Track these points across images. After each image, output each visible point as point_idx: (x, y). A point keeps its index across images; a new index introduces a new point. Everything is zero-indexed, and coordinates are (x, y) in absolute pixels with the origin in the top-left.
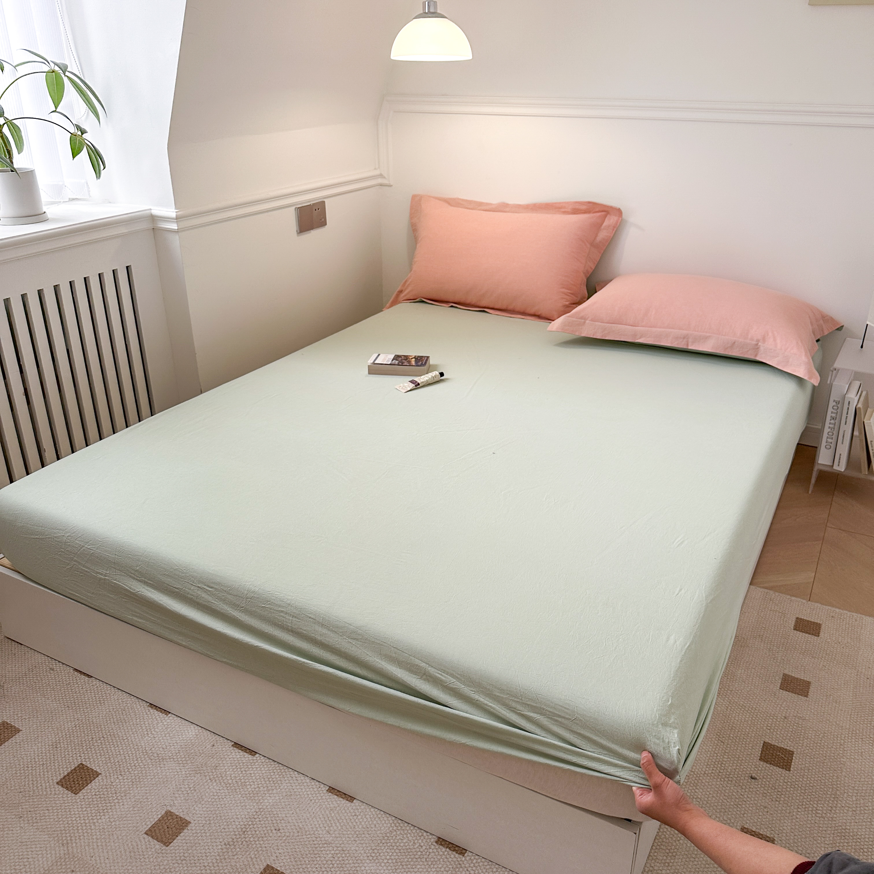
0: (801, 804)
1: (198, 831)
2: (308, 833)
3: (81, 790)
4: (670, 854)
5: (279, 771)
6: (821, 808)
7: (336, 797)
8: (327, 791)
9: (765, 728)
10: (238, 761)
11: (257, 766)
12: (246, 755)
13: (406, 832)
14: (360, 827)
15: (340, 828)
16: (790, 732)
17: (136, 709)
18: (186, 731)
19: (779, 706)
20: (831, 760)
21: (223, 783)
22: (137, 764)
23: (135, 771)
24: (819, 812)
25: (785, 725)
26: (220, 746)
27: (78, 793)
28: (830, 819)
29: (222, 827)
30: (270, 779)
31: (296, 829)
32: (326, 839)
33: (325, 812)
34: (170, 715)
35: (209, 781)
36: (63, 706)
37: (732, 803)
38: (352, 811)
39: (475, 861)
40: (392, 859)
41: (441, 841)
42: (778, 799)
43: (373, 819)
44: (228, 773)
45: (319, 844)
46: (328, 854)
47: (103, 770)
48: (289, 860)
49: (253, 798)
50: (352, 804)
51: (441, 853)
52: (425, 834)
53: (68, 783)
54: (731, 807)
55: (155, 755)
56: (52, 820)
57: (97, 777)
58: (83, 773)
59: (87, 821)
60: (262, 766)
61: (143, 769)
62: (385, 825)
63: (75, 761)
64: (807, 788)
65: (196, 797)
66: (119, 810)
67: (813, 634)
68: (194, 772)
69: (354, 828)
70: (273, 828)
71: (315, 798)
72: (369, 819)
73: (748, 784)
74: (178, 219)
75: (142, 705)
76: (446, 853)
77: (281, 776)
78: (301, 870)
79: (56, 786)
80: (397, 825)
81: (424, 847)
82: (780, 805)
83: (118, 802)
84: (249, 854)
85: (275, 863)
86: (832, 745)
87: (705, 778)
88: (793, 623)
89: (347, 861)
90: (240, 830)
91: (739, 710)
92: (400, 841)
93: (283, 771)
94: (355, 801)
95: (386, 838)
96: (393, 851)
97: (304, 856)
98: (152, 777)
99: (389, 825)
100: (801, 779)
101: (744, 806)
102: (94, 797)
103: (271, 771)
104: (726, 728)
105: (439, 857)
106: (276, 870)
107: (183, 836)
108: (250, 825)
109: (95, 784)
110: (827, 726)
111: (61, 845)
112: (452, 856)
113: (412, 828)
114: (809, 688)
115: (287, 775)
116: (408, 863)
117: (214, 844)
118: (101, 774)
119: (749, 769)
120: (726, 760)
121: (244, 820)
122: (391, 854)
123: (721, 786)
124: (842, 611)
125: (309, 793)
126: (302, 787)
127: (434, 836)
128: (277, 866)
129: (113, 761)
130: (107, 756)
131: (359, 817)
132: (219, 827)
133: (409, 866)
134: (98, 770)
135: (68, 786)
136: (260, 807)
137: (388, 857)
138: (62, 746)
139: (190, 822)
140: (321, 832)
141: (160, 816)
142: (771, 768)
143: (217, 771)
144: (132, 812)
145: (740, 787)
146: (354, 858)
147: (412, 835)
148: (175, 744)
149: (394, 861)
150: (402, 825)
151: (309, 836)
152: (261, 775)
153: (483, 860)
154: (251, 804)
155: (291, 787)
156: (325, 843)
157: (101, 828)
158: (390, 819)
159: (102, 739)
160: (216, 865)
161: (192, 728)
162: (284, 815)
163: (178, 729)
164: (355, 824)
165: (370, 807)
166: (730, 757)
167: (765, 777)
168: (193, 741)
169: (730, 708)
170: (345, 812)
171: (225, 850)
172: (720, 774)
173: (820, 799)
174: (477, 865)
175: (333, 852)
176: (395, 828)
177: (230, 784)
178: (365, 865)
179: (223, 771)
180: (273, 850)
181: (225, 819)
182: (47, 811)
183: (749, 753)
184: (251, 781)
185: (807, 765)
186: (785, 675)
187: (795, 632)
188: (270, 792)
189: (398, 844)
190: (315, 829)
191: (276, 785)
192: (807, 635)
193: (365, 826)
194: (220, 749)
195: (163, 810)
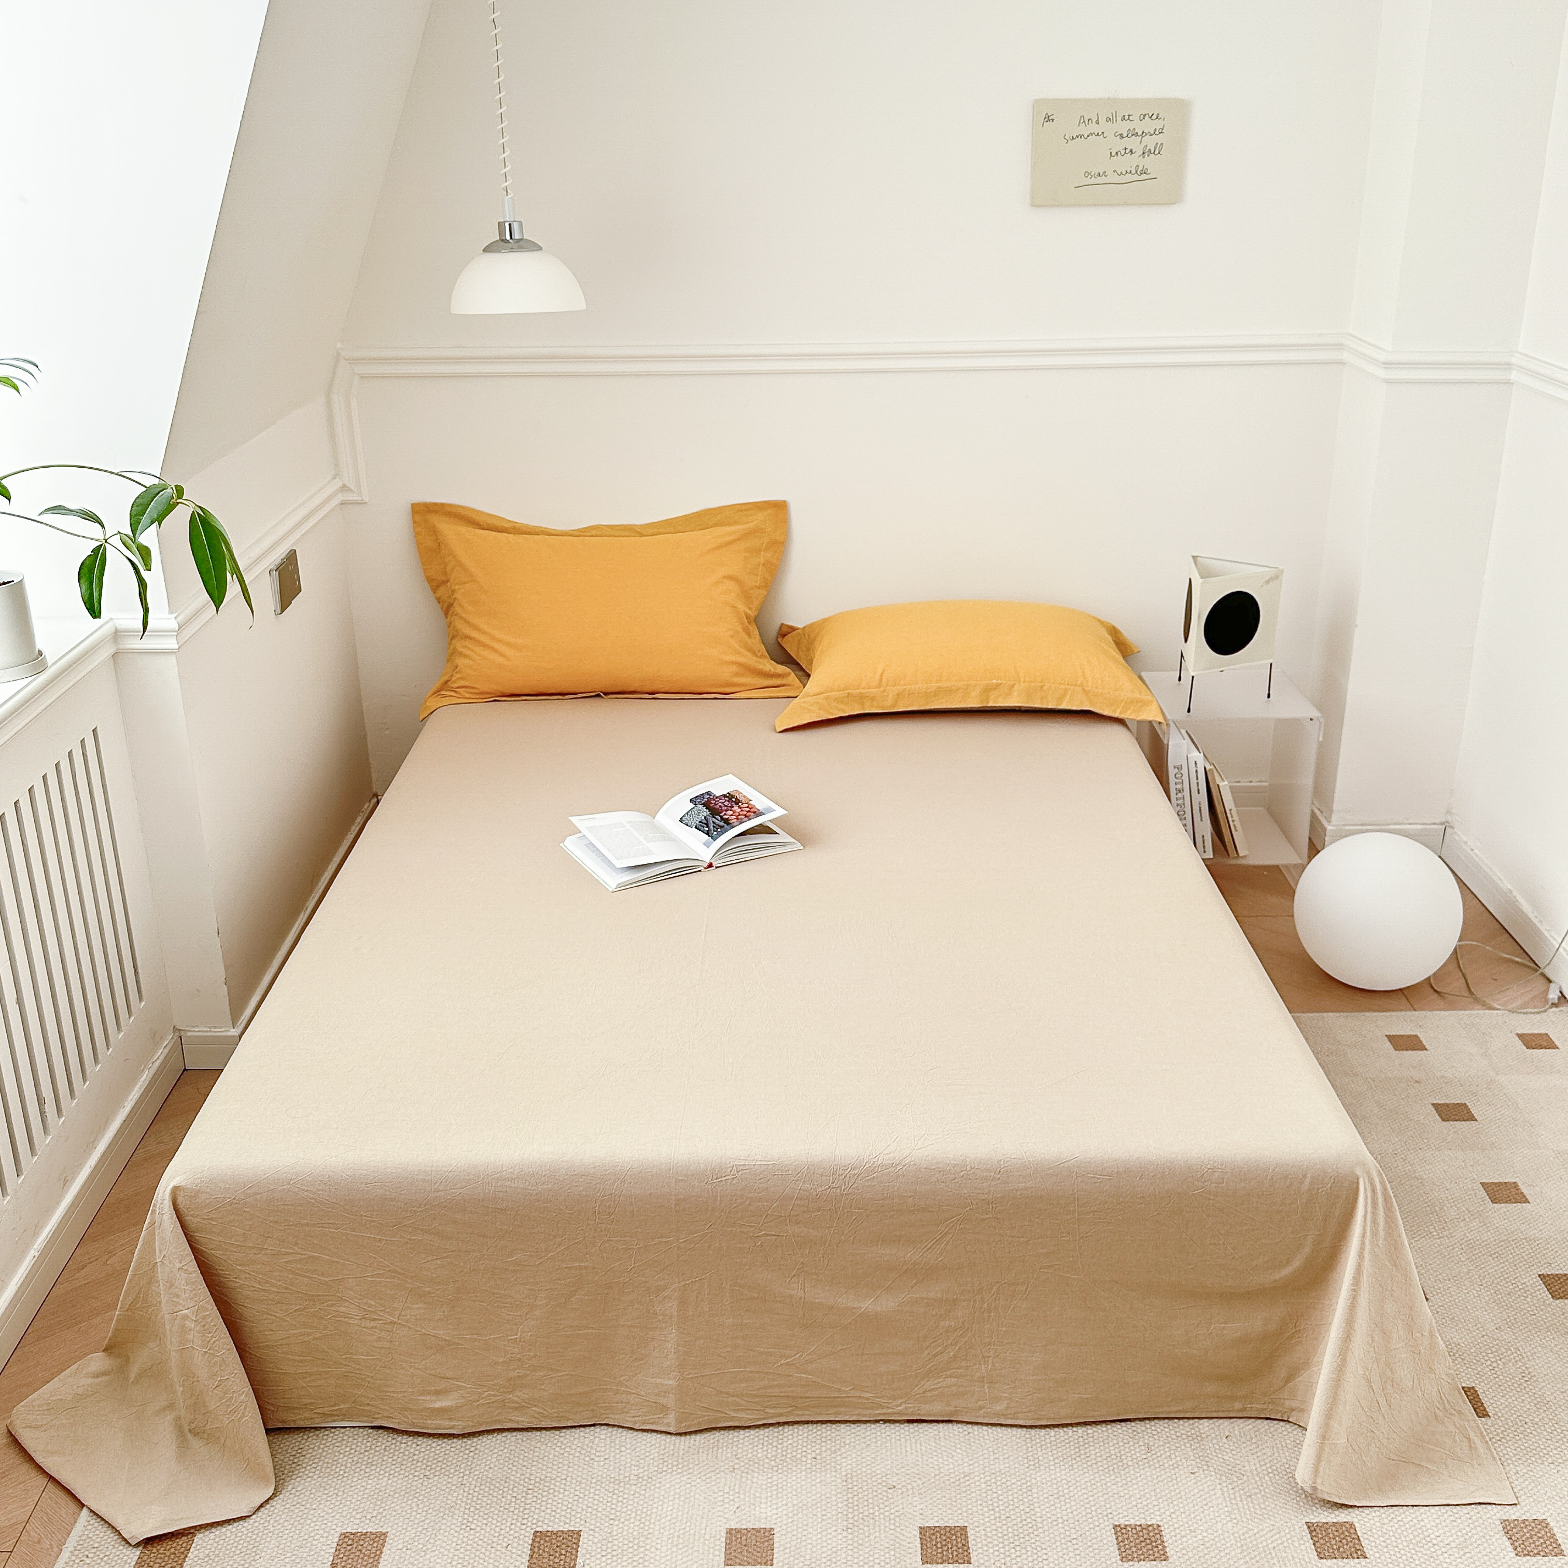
1: (794, 1533)
2: (932, 1475)
3: (574, 1560)
14: (987, 1442)
15: (965, 1454)
21: (766, 1470)
22: (620, 1498)
23: (626, 1507)
29: (817, 1516)
31: (914, 1478)
33: (930, 1445)
35: (744, 1475)
46: (979, 1485)
47: (577, 1525)
57: (580, 1536)
58: (554, 1540)
63: (523, 1532)
68: (712, 1474)
69: (982, 1446)
70: (885, 1489)
74: (180, 629)
83: (647, 1550)
84: (886, 1527)
85: (928, 1522)
89: (1007, 1483)
90: (844, 1509)
96: (1051, 1449)
97: (955, 1499)
98: (658, 1505)
107: (780, 1546)
108: (852, 1499)
109: (587, 1546)
116: (1080, 1453)
117: (828, 1538)
118: (580, 1530)
128: (931, 1523)
130: (564, 1508)
134: (571, 1528)
136: (844, 1473)
139: (772, 1529)
141: (723, 1540)
144: (680, 1551)
151: (937, 1477)
154: (829, 1475)
159: (528, 1492)
162: (883, 1470)
171: (850, 1537)
180: (910, 1511)
189: (1048, 1441)
190: (936, 1467)
195: (720, 1531)
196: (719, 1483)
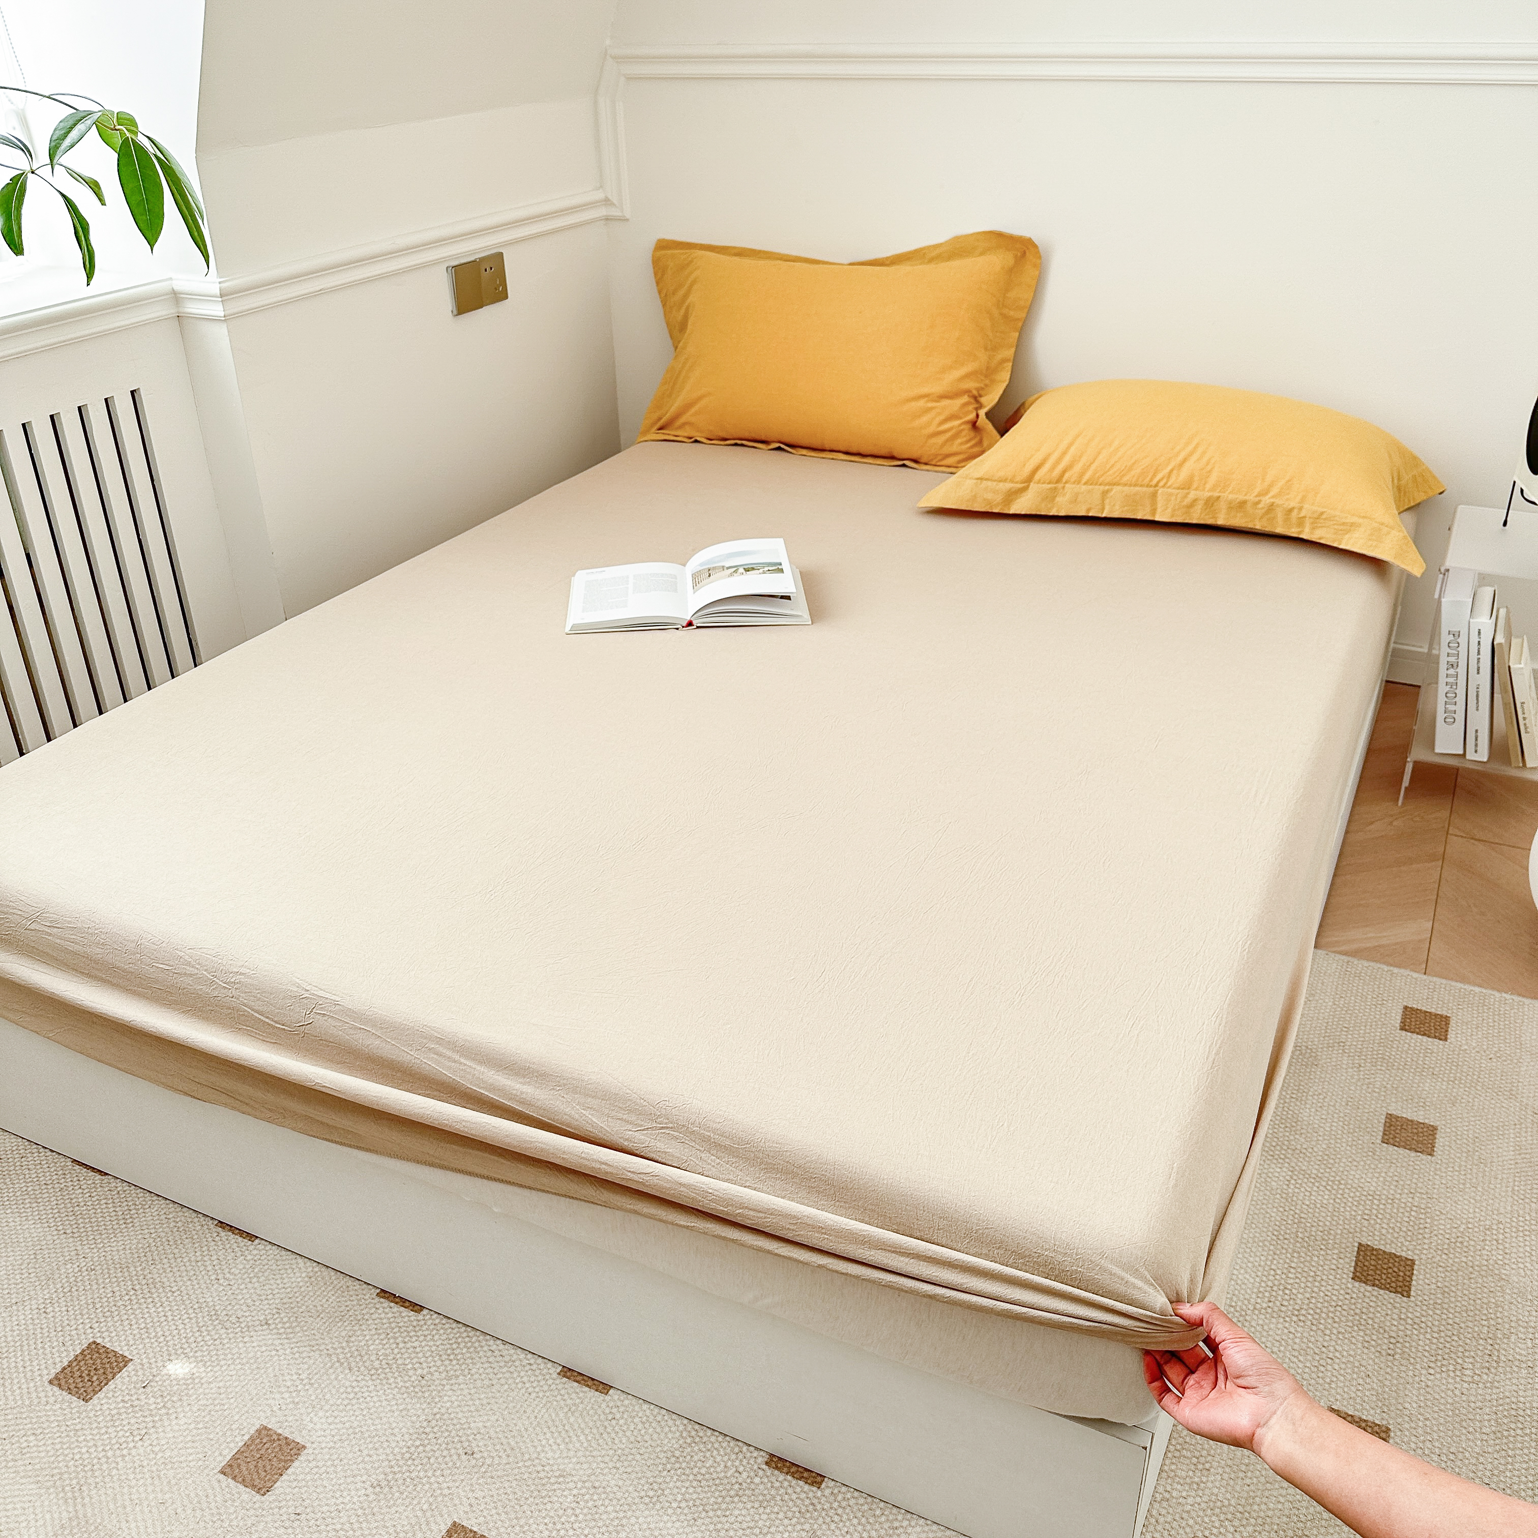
0: (1433, 1359)
1: (320, 1464)
2: (527, 1456)
3: (95, 1393)
4: (1200, 1467)
5: (467, 1339)
6: (1471, 1366)
7: (576, 1384)
8: (559, 1374)
9: (1359, 1218)
10: (390, 1323)
11: (426, 1333)
12: (405, 1312)
13: (709, 1446)
14: (624, 1440)
15: (585, 1445)
16: (1406, 1224)
17: (194, 1232)
18: (289, 1271)
19: (1383, 1174)
20: (1483, 1273)
21: (362, 1369)
22: (200, 1339)
23: (196, 1352)
24: (1467, 1372)
25: (1395, 1211)
26: (354, 1298)
27: (91, 1399)
28: (1488, 1385)
29: (365, 1452)
30: (452, 1357)
31: (505, 1450)
32: (561, 1467)
33: (557, 1415)
34: (257, 1241)
35: (337, 1364)
36: (55, 1233)
37: (1308, 1364)
38: (607, 1411)
39: (840, 1497)
40: (686, 1501)
41: (777, 1462)
42: (1390, 1352)
43: (647, 1425)
44: (372, 1348)
45: (549, 1478)
46: (566, 1496)
47: (135, 1352)
48: (494, 1511)
49: (420, 1394)
50: (608, 1398)
51: (777, 1484)
52: (745, 1448)
53: (71, 1381)
54: (1307, 1370)
55: (233, 1319)
56: (43, 1454)
57: (125, 1366)
58: (99, 1361)
59: (110, 1454)
60: (434, 1332)
61: (212, 1347)
62: (670, 1436)
63: (83, 1337)
64: (1442, 1328)
65: (313, 1398)
66: (169, 1428)
67: (1435, 1037)
68: (307, 1349)
69: (613, 1443)
70: (461, 1451)
71: (537, 1389)
72: (640, 1426)
73: (1336, 1325)
74: (224, 295)
75: (204, 1223)
76: (786, 1484)
77: (472, 1350)
78: (518, 1528)
79: (49, 1387)
80: (693, 1433)
81: (745, 1475)
82: (1396, 1363)
83: (167, 1414)
84: (419, 1503)
85: (469, 1519)
86: (1482, 1244)
87: (1255, 1317)
88: (1399, 1018)
89: (603, 1508)
90: (399, 1457)
91: (1311, 1185)
92: (699, 1464)
93: (474, 1339)
94: (611, 1391)
95: (673, 1460)
96: (687, 1484)
97: (522, 1503)
98: (230, 1362)
99: (678, 1434)
100: (1431, 1312)
101: (1329, 1368)
102: (121, 1405)
103: (454, 1340)
104: (1290, 1222)
105: (773, 1492)
106: (471, 1531)
107: (293, 1473)
108: (417, 1447)
109: (121, 1382)
110: (1471, 1211)
111: (61, 1502)
112: (798, 1490)
113: (720, 1439)
114: (1435, 1138)
115: (482, 1347)
116: (716, 1507)
117: (352, 1487)
118: (132, 1360)
119: (1335, 1298)
120: (1291, 1281)
121: (407, 1437)
122: (684, 1490)
123: (1286, 1331)
124: (1484, 991)
125: (525, 1379)
126: (512, 1369)
127: (762, 1453)
128: (471, 1523)
129: (154, 1334)
130: (143, 1325)
131: (622, 1422)
132: (359, 1453)
133: (719, 1513)
134: (126, 1354)
135: (72, 1387)
136: (436, 1410)
137: (679, 1497)
138: (57, 1309)
139: (304, 1447)
140: (550, 1454)
141: (246, 1437)
142: (1375, 1293)
143: (351, 1344)
144: (195, 1431)
145: (1319, 1332)
146: (615, 1502)
147: (722, 1453)
148: (270, 1297)
149: (691, 1504)
150: (701, 1434)
151: (529, 1463)
152: (434, 1348)
153: (856, 1494)
154: (418, 1405)
155: (490, 1370)
156: (560, 1476)
157: (136, 1465)
158: (678, 1423)
159: (132, 1292)
160: (356, 1526)
161: (301, 1265)
162: (481, 1424)
163: (274, 1267)
164: (613, 1435)
165: (641, 1401)
166: (1299, 1276)
167: (1364, 1310)
168: (302, 1289)
169: (1293, 1182)
170: (596, 1413)
171: (372, 1497)
172: (1283, 1309)
173: (1467, 1348)
174: (844, 1504)
175: (575, 1492)
176: (689, 1440)
177: (377, 1370)
178: (638, 1513)
179: (362, 1344)
180: (463, 1494)
181: (369, 1436)
182: (32, 1438)
183: (1334, 1267)
184: (414, 1361)
185: (1439, 1284)
186: (1389, 1116)
187: (1404, 1033)
188: (453, 1381)
189: (695, 1470)
190: (539, 1449)
191: (463, 1367)
192: (1425, 1038)
193: (632, 1439)
194: (355, 1303)
195: (253, 1425)
196: (306, 1363)
